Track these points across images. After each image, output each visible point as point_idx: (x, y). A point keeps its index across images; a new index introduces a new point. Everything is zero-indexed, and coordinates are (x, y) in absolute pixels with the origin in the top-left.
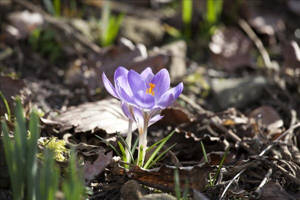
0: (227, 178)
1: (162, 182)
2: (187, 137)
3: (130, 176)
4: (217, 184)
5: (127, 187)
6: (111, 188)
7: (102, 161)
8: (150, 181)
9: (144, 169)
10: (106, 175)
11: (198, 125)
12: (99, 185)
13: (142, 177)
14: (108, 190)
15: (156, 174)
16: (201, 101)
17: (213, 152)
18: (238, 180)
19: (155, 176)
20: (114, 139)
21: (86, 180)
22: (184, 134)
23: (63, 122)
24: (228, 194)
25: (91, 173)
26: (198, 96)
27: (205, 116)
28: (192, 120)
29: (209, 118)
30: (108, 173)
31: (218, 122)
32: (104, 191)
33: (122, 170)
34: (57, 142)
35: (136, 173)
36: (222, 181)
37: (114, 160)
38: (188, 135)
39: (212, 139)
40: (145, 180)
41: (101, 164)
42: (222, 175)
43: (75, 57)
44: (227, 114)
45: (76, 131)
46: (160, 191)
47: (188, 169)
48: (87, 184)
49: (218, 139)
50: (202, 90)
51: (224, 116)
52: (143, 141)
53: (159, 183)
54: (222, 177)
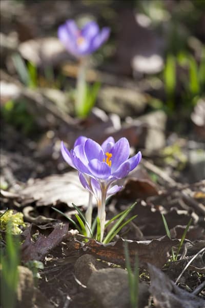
0: (191, 253)
1: (122, 257)
2: (153, 210)
3: (85, 250)
4: (181, 259)
5: (81, 261)
6: (66, 263)
7: (57, 234)
8: (109, 255)
9: (104, 243)
10: (63, 249)
11: (169, 198)
12: (54, 259)
13: (100, 251)
14: (63, 264)
15: (113, 248)
16: (177, 174)
17: (179, 226)
18: (202, 255)
19: (113, 250)
20: (75, 212)
21: (39, 255)
22: (150, 208)
23: (25, 195)
24: (191, 270)
25: (44, 247)
26: (174, 169)
27: (175, 189)
28: (160, 192)
29: (180, 190)
30: (65, 247)
31: (189, 195)
32: (58, 266)
33: (78, 245)
34: (14, 215)
35: (91, 247)
36: (186, 256)
37: (71, 233)
38: (155, 208)
39: (180, 212)
40: (104, 254)
41: (55, 237)
42: (186, 250)
43: (47, 129)
44: (198, 187)
45: (38, 204)
46: (119, 266)
47: (146, 243)
48: (40, 258)
49: (185, 212)
50: (180, 163)
51: (195, 188)
52: (102, 214)
53: (118, 257)
54: (186, 252)
